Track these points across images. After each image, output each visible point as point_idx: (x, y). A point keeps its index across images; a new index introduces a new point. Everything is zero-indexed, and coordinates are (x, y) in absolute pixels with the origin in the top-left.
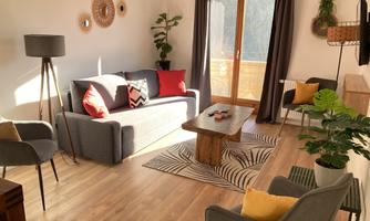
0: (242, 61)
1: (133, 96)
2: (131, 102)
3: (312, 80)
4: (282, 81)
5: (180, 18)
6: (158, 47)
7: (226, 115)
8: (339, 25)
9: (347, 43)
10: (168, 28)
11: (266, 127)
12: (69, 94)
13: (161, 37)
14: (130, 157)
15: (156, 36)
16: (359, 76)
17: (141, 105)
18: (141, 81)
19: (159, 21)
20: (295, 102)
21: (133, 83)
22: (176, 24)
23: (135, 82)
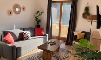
0: (62, 25)
1: (25, 36)
2: (24, 38)
3: (83, 32)
4: (73, 32)
5: (43, 12)
6: (36, 21)
7: (54, 43)
8: (91, 15)
9: (93, 21)
10: (39, 15)
11: (69, 46)
12: (1, 36)
13: (37, 18)
14: (20, 57)
15: (36, 17)
16: (97, 32)
17: (27, 39)
18: (28, 31)
19: (37, 13)
20: (77, 39)
21: (25, 32)
22: (42, 14)
23: (26, 32)
